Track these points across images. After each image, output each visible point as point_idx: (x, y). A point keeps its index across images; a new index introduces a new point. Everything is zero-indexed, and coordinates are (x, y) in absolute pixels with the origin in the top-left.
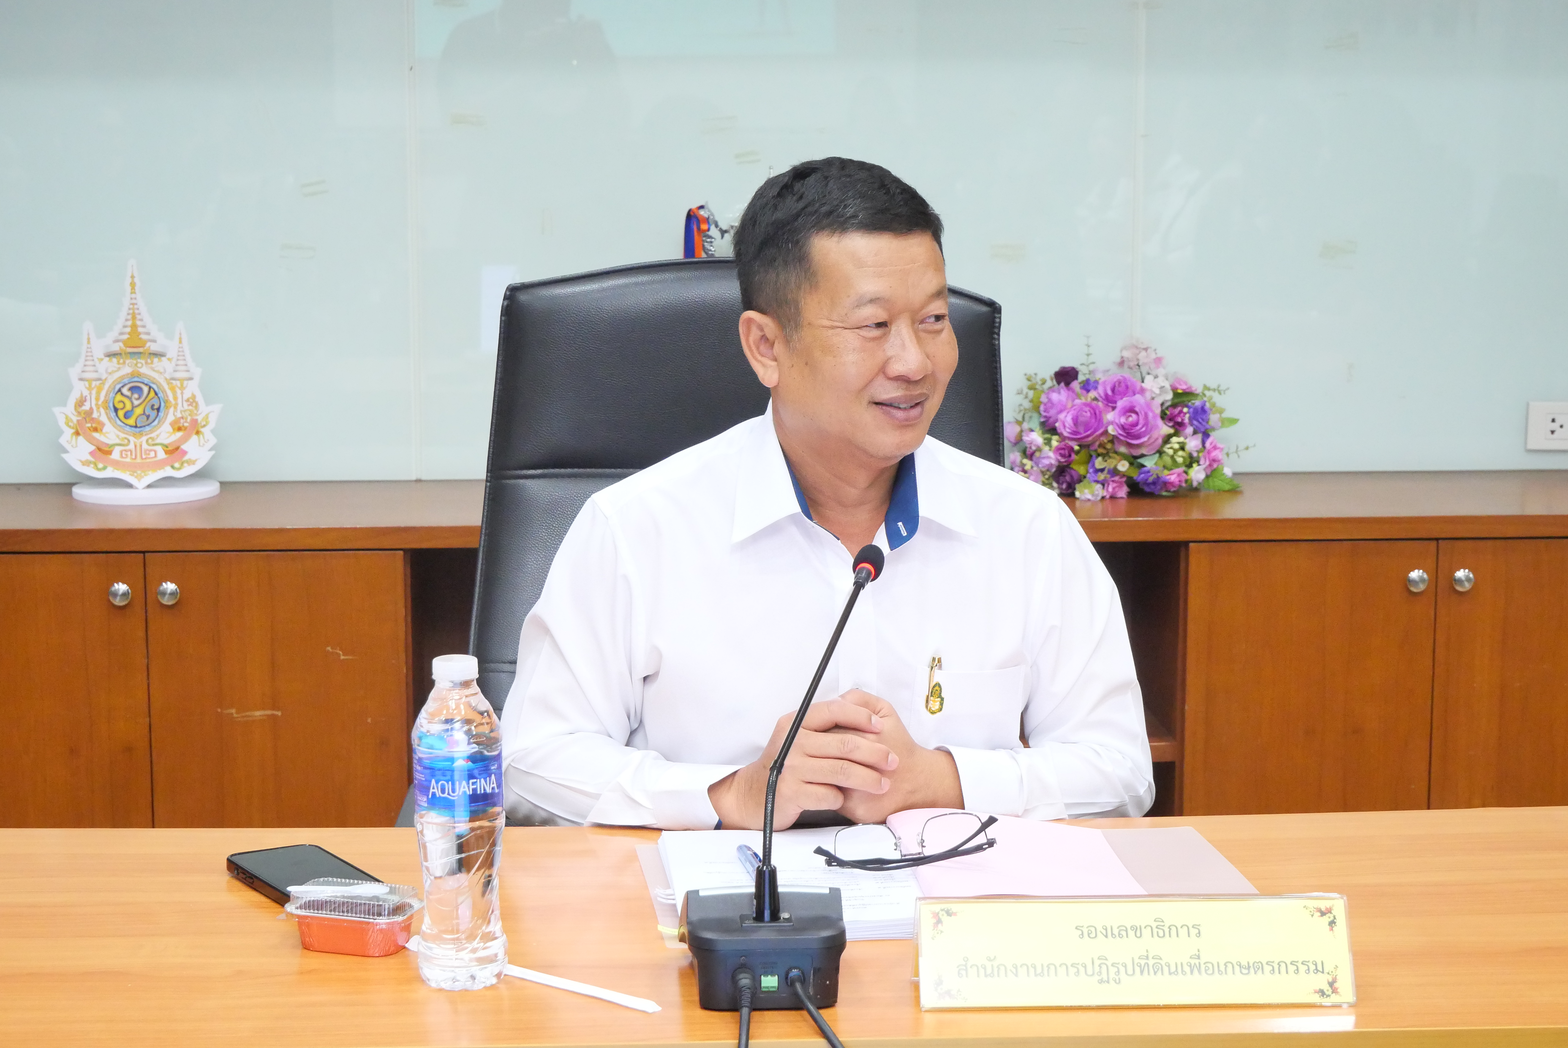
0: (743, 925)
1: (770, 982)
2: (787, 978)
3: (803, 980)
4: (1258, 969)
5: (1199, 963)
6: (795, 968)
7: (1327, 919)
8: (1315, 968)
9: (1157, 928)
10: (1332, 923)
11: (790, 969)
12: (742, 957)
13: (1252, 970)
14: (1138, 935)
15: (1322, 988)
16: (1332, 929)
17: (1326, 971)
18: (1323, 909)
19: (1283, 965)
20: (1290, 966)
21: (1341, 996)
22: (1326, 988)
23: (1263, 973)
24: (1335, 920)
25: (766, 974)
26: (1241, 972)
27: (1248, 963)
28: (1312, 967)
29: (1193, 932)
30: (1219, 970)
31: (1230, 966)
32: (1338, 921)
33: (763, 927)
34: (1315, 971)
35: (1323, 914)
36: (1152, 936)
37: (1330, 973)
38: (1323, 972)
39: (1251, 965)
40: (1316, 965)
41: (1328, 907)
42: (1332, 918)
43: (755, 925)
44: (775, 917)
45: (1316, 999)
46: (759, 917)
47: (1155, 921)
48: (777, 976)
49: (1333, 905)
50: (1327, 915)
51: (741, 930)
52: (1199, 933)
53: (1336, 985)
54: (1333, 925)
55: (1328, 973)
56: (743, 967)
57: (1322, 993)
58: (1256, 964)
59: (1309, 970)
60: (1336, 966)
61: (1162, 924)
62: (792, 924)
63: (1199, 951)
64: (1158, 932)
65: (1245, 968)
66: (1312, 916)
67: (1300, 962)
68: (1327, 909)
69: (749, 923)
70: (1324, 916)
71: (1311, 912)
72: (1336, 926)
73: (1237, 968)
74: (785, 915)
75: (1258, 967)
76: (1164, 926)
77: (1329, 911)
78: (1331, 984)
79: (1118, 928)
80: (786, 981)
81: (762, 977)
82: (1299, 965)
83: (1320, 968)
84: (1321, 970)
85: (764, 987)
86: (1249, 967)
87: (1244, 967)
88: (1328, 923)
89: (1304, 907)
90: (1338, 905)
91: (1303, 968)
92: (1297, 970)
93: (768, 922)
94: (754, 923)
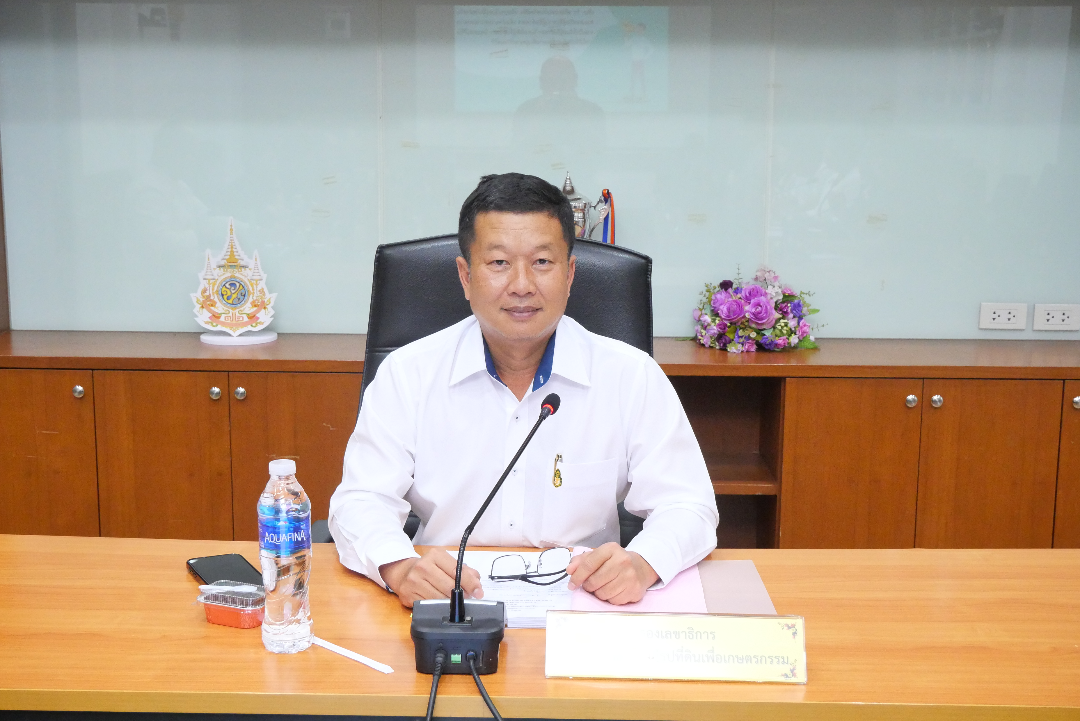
0: (442, 624)
1: (456, 658)
2: (466, 656)
3: (475, 658)
4: (748, 660)
5: (713, 655)
6: (472, 650)
7: (791, 631)
8: (782, 660)
9: (689, 633)
10: (795, 634)
11: (469, 651)
12: (440, 643)
13: (745, 661)
14: (678, 637)
15: (786, 673)
16: (794, 637)
17: (789, 662)
18: (790, 625)
19: (764, 658)
20: (767, 659)
21: (797, 678)
22: (789, 673)
23: (751, 663)
24: (796, 632)
25: (454, 654)
26: (738, 662)
27: (742, 656)
28: (781, 660)
29: (711, 636)
30: (725, 660)
31: (731, 657)
32: (798, 633)
33: (454, 625)
34: (783, 663)
35: (789, 628)
36: (686, 638)
37: (792, 664)
38: (787, 663)
39: (744, 658)
40: (783, 659)
41: (793, 624)
42: (795, 631)
43: (450, 624)
44: (462, 619)
45: (783, 679)
46: (452, 619)
47: (688, 629)
48: (460, 655)
49: (796, 623)
50: (792, 629)
51: (441, 626)
52: (714, 637)
53: (795, 671)
54: (795, 635)
55: (791, 664)
56: (440, 649)
57: (786, 676)
58: (747, 657)
59: (779, 661)
60: (796, 660)
61: (692, 631)
62: (471, 624)
63: (713, 647)
64: (689, 636)
65: (740, 660)
66: (783, 629)
67: (774, 656)
68: (792, 625)
69: (446, 623)
70: (790, 629)
71: (782, 626)
72: (797, 635)
73: (736, 659)
74: (468, 618)
75: (748, 659)
76: (693, 632)
77: (793, 626)
78: (792, 671)
79: (665, 632)
80: (466, 658)
81: (452, 655)
82: (773, 658)
83: (786, 661)
84: (787, 662)
85: (453, 661)
86: (743, 658)
87: (740, 658)
88: (792, 633)
89: (778, 623)
90: (799, 623)
91: (775, 661)
92: (772, 661)
93: (457, 623)
94: (448, 623)
